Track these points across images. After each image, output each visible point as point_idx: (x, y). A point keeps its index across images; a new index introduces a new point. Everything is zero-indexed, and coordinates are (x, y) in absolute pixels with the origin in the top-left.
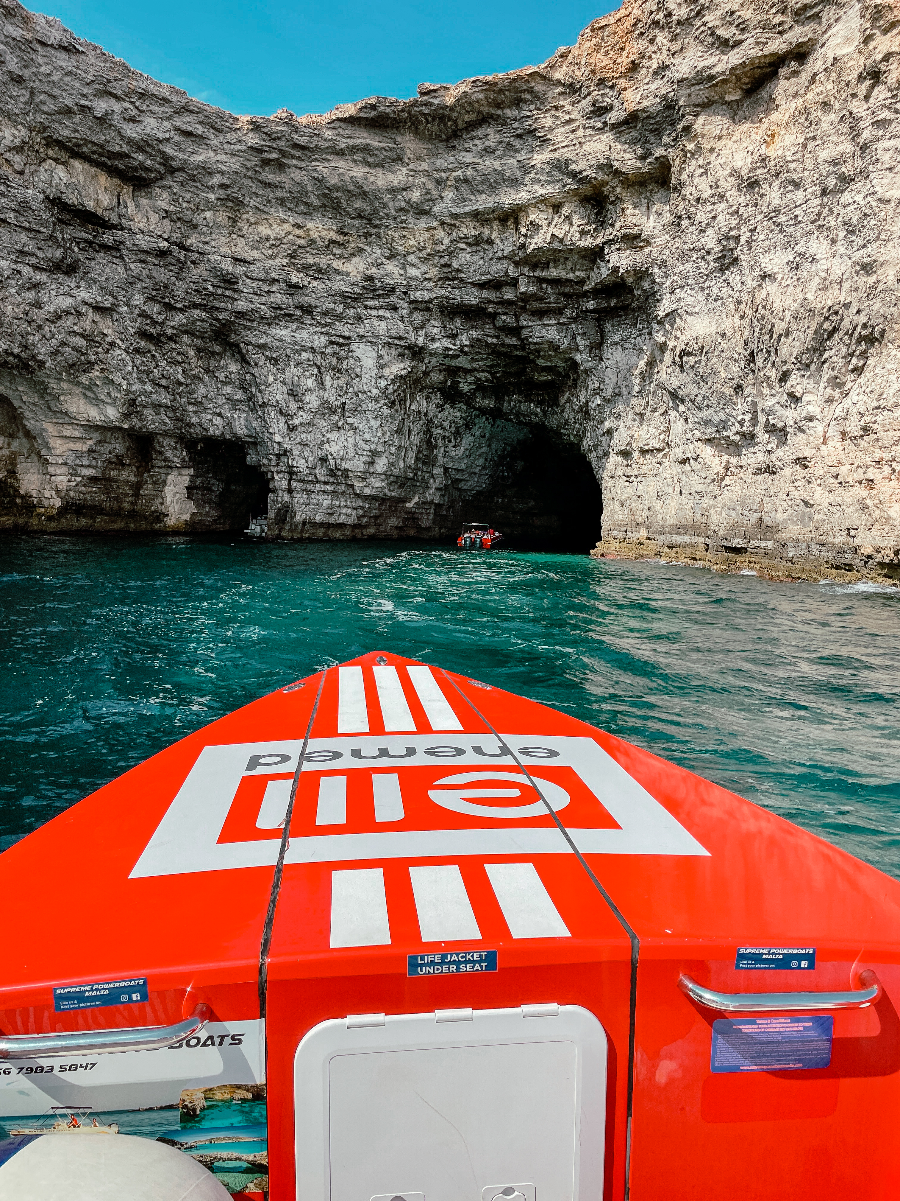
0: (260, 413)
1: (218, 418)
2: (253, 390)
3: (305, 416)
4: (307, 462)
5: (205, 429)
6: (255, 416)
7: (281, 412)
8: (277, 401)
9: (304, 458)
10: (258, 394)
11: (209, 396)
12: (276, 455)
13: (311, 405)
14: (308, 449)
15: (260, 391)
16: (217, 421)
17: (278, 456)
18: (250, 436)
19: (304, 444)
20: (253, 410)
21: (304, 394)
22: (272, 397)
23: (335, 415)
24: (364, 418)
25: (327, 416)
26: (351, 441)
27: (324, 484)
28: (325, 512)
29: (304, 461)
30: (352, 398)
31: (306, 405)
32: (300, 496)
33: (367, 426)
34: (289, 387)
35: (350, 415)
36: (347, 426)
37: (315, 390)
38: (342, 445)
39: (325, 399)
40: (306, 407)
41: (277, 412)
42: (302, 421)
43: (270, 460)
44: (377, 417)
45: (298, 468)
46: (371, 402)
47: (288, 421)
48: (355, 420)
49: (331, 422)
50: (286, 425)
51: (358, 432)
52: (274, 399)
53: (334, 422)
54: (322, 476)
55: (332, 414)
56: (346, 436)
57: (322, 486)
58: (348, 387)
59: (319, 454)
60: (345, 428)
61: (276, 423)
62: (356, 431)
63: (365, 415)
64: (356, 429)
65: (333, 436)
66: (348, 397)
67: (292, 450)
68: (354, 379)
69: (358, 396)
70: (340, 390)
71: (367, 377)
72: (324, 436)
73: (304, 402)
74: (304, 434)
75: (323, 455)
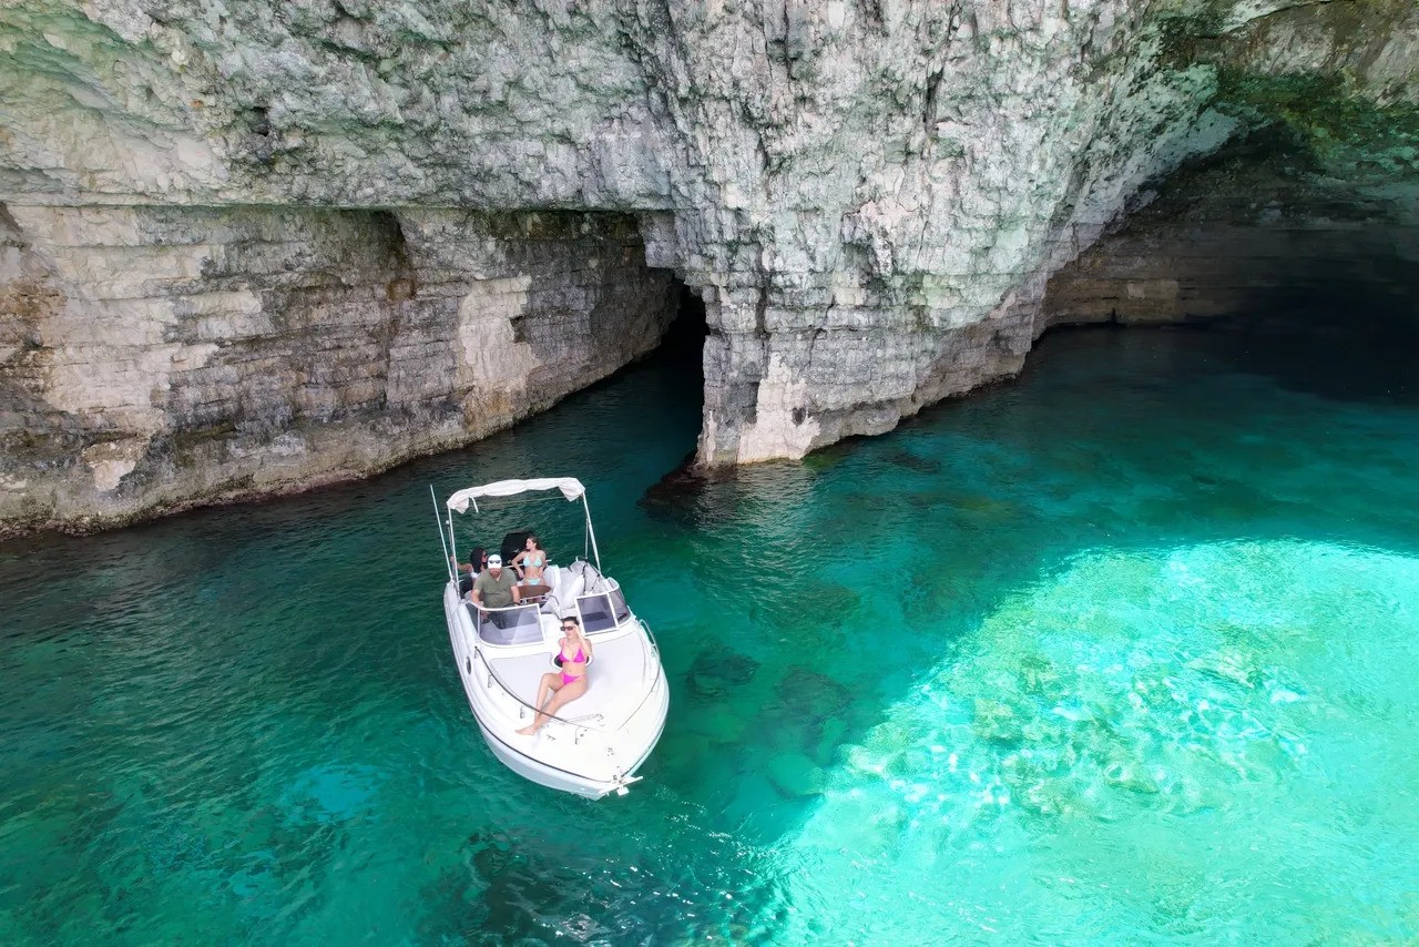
0: (681, 124)
1: (563, 149)
2: (661, 48)
3: (819, 125)
4: (813, 259)
5: (528, 184)
6: (665, 133)
7: (748, 118)
8: (736, 84)
9: (806, 248)
10: (677, 64)
11: (527, 83)
12: (729, 245)
13: (838, 89)
14: (818, 221)
15: (683, 52)
16: (560, 156)
17: (733, 247)
18: (653, 195)
19: (808, 211)
20: (665, 116)
21: (817, 54)
22: (719, 70)
23: (905, 115)
24: (990, 120)
25: (880, 120)
26: (943, 190)
27: (850, 311)
28: (850, 380)
29: (803, 255)
30: (962, 58)
31: (822, 90)
32: (788, 345)
33: (997, 145)
34: (773, 31)
35: (948, 113)
36: (934, 148)
37: (852, 37)
38: (914, 205)
39: (882, 65)
40: (823, 93)
41: (733, 119)
42: (806, 140)
43: (713, 258)
44: (1037, 115)
45: (787, 277)
46: (1030, 66)
47: (765, 144)
48: (963, 129)
49: (890, 139)
50: (760, 157)
51: (968, 163)
52: (726, 77)
53: (900, 138)
54: (848, 290)
55: (896, 112)
56: (927, 177)
57: (845, 314)
58: (956, 22)
59: (846, 232)
60: (925, 154)
61: (730, 154)
62: (960, 161)
63: (995, 110)
64: (961, 154)
65: (889, 180)
66: (951, 55)
67: (772, 228)
69: (987, 49)
70: (931, 32)
72: (863, 180)
73: (818, 79)
74: (809, 178)
75: (860, 234)
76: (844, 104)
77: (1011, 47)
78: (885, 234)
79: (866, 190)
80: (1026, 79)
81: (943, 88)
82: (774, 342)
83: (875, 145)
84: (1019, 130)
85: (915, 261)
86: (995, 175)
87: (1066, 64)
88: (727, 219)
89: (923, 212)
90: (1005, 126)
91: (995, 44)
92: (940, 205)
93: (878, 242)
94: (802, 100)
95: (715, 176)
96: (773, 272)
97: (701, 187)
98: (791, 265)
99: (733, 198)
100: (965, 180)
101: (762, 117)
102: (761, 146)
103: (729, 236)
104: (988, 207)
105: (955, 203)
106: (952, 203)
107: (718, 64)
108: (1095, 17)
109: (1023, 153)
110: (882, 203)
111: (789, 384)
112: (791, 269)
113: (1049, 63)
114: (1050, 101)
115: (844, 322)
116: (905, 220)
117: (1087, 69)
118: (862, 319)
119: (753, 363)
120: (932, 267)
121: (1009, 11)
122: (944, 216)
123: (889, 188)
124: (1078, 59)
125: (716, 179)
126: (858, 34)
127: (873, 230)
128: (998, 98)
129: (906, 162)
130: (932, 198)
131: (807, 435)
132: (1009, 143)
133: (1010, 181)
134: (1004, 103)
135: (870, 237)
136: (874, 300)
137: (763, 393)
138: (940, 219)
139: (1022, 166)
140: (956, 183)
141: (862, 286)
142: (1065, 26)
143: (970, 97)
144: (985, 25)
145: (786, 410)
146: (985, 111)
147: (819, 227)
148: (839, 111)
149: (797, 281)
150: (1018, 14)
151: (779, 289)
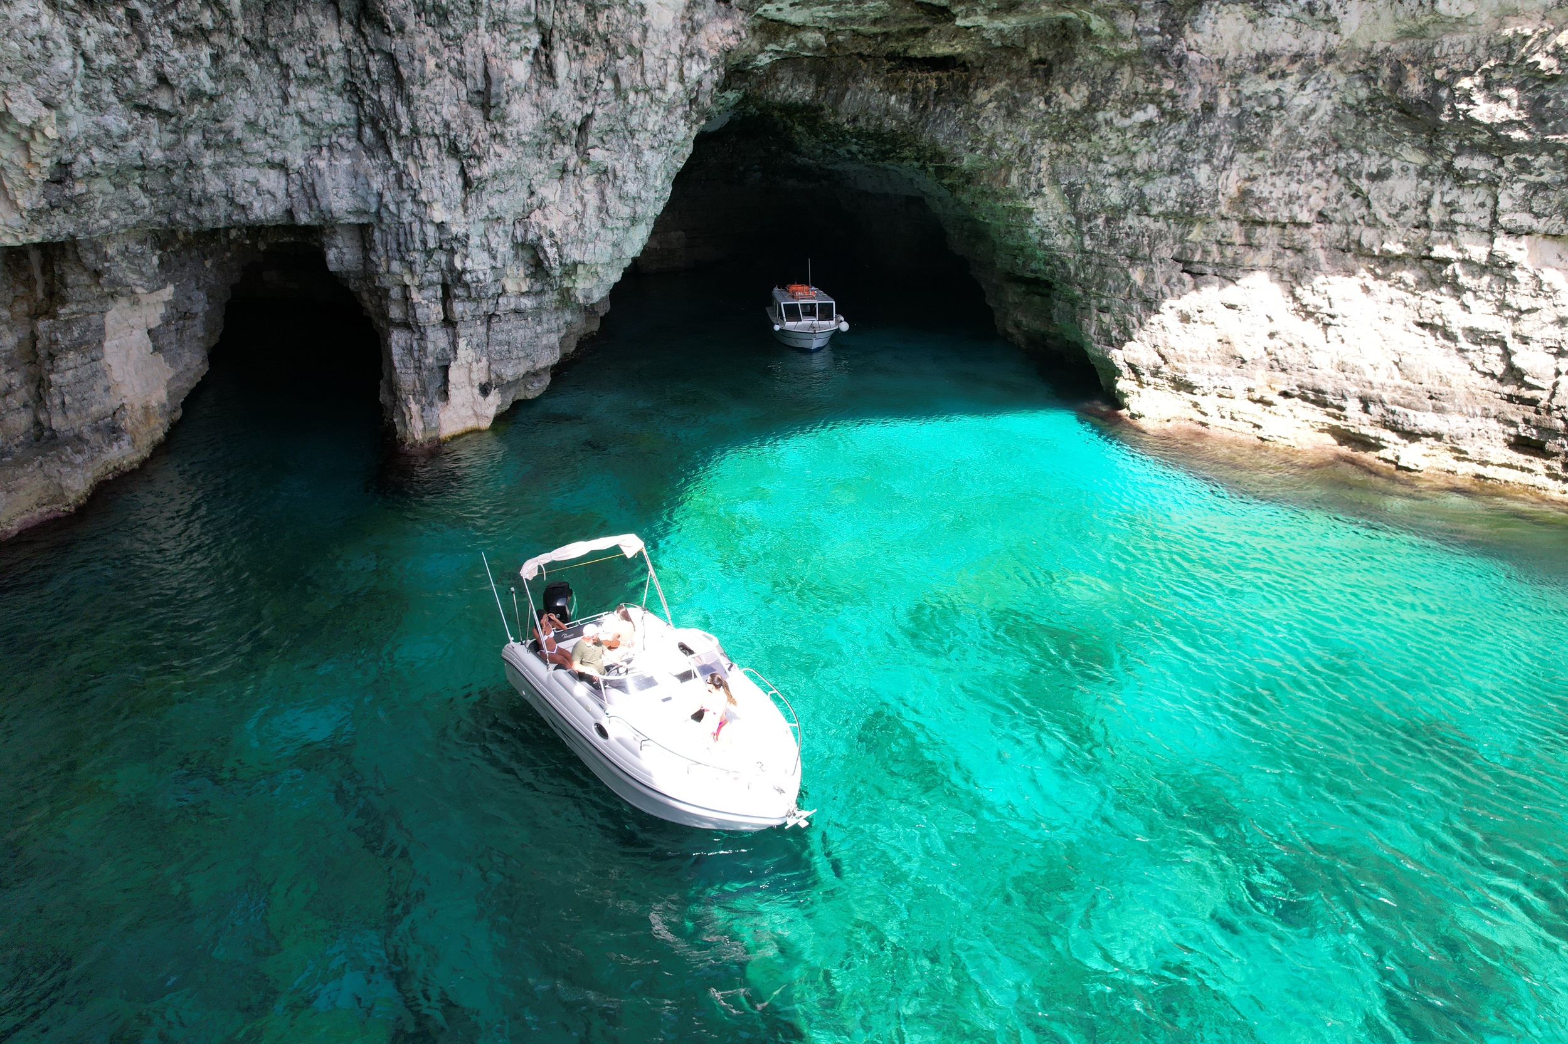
0: (396, 155)
1: (273, 174)
2: (386, 96)
3: (506, 154)
4: (494, 258)
5: (243, 207)
6: (379, 162)
7: (454, 150)
8: (447, 125)
9: (489, 250)
10: (401, 109)
11: (262, 122)
12: (428, 251)
13: (521, 128)
14: (499, 227)
15: (407, 100)
16: (272, 180)
17: (432, 252)
18: (358, 212)
19: (493, 220)
20: (378, 148)
21: (508, 102)
22: (432, 113)
23: (564, 144)
24: (626, 147)
25: (547, 148)
26: (592, 199)
27: (516, 297)
28: (522, 354)
29: (486, 254)
30: (607, 103)
31: (510, 129)
32: (471, 331)
33: (632, 166)
34: (476, 84)
35: (596, 142)
36: (585, 168)
37: (530, 87)
38: (571, 211)
39: (553, 109)
40: (510, 132)
41: (440, 150)
42: (498, 167)
43: (412, 263)
44: (662, 145)
45: (474, 275)
46: (657, 112)
47: (467, 171)
48: (607, 154)
49: (553, 162)
50: (460, 181)
51: (611, 178)
52: (438, 119)
53: (561, 161)
54: (516, 280)
55: (559, 142)
56: (579, 189)
57: (512, 300)
58: (602, 78)
59: (518, 234)
60: (578, 172)
61: (437, 178)
62: (604, 178)
63: (629, 141)
64: (605, 172)
65: (550, 192)
66: (599, 101)
67: (467, 236)
68: (622, 58)
69: (626, 98)
70: (586, 85)
71: (657, 53)
72: (532, 193)
73: (508, 120)
74: (496, 195)
75: (530, 236)
76: (526, 139)
77: (643, 99)
78: (552, 235)
79: (535, 200)
80: (654, 120)
81: (593, 124)
82: (461, 329)
83: (542, 166)
84: (648, 156)
85: (574, 254)
86: (631, 188)
87: (680, 111)
88: (430, 230)
89: (579, 216)
90: (638, 152)
91: (632, 96)
92: (591, 211)
93: (546, 242)
94: (494, 136)
95: (423, 197)
96: (464, 271)
97: (409, 206)
98: (477, 264)
99: (438, 214)
100: (609, 191)
101: (467, 150)
102: (463, 173)
103: (430, 245)
104: (626, 211)
105: (603, 208)
106: (600, 209)
107: (431, 109)
108: (699, 83)
109: (652, 173)
110: (547, 211)
111: (474, 364)
112: (476, 267)
113: (669, 110)
114: (670, 136)
115: (512, 306)
116: (566, 225)
117: (694, 116)
118: (527, 303)
119: (444, 350)
120: (586, 259)
121: (642, 74)
122: (594, 220)
123: (552, 199)
124: (688, 108)
125: (425, 199)
126: (534, 85)
127: (542, 233)
128: (632, 133)
129: (561, 178)
130: (584, 205)
131: (492, 405)
132: (642, 165)
133: (643, 192)
134: (637, 136)
135: (540, 238)
136: (537, 287)
137: (454, 374)
138: (592, 221)
140: (602, 194)
141: (527, 276)
142: (681, 88)
143: (612, 130)
144: (625, 82)
145: (473, 386)
146: (622, 142)
147: (500, 233)
148: (523, 144)
149: (482, 277)
150: (649, 77)
151: (466, 286)
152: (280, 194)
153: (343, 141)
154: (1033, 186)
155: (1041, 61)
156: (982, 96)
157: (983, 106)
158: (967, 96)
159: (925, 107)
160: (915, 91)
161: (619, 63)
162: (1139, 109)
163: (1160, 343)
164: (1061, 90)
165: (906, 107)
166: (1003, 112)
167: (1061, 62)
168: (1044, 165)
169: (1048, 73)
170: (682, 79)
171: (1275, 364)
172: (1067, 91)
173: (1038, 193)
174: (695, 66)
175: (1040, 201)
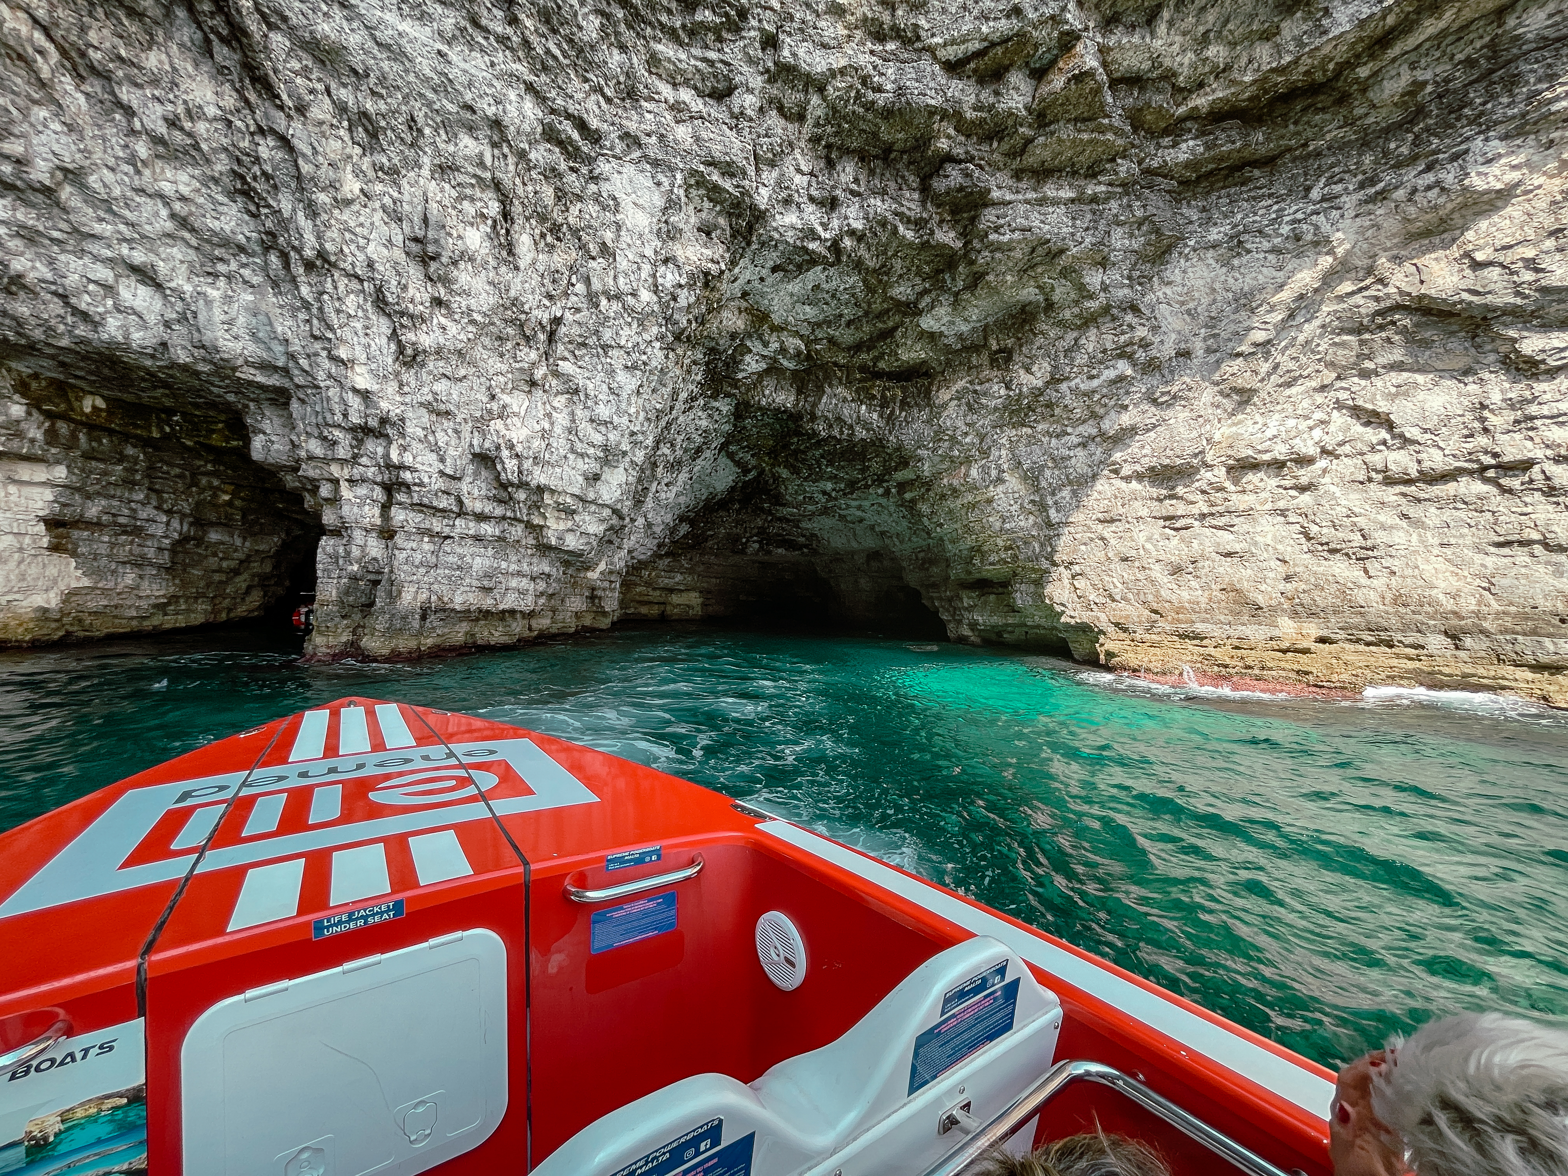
0: (305, 290)
1: (144, 289)
2: (285, 203)
3: (453, 329)
4: (442, 460)
6: (288, 299)
7: (380, 302)
8: (371, 265)
9: (435, 449)
10: (304, 222)
11: (94, 183)
12: (353, 429)
14: (447, 424)
15: (312, 211)
16: (139, 297)
17: (361, 433)
19: (439, 411)
20: (285, 281)
22: (353, 247)
24: (600, 367)
25: (509, 345)
26: (562, 419)
27: (477, 522)
28: (476, 584)
29: (434, 456)
31: (458, 298)
32: (414, 545)
33: (605, 387)
34: (412, 227)
35: (566, 354)
36: (555, 383)
37: (487, 263)
39: (513, 293)
40: (459, 303)
41: (365, 300)
42: (441, 340)
43: (335, 443)
44: (635, 367)
45: (416, 475)
46: (630, 324)
47: (399, 332)
48: (578, 370)
49: (518, 365)
50: (393, 347)
51: (583, 399)
52: (361, 257)
53: (526, 366)
55: (523, 342)
56: (548, 406)
57: (472, 524)
58: (574, 279)
59: (475, 442)
60: (547, 387)
61: (360, 333)
64: (577, 391)
65: (517, 402)
66: (569, 305)
67: (403, 420)
68: (594, 258)
69: (597, 306)
70: (554, 281)
71: (631, 257)
72: (493, 397)
73: (455, 287)
74: (444, 381)
75: (487, 445)
76: (478, 318)
77: (616, 306)
78: (511, 447)
79: (495, 406)
80: (628, 335)
81: (563, 330)
82: (399, 539)
83: (504, 368)
84: (622, 377)
85: (539, 477)
86: (604, 411)
88: (355, 402)
89: (545, 435)
90: (611, 373)
91: (604, 302)
92: (558, 430)
93: (505, 453)
94: (438, 302)
95: (343, 353)
96: (402, 467)
97: (326, 364)
98: (420, 463)
99: (362, 379)
100: (579, 413)
101: (398, 304)
102: (394, 335)
103: (355, 419)
104: (598, 438)
105: (572, 430)
106: (569, 430)
107: (352, 241)
108: (674, 297)
109: (624, 395)
110: (509, 421)
112: (420, 467)
113: (643, 325)
114: (644, 357)
115: (471, 532)
116: (529, 438)
117: (670, 338)
118: (488, 529)
119: (375, 559)
120: (553, 483)
121: (615, 277)
122: (562, 441)
123: (516, 409)
124: (664, 328)
125: (344, 356)
126: (493, 262)
127: (501, 441)
128: (605, 347)
130: (552, 424)
132: (614, 386)
133: (615, 418)
134: (610, 353)
135: (498, 448)
136: (500, 512)
138: (560, 444)
139: (624, 405)
140: (572, 414)
141: (488, 499)
142: (655, 299)
143: (584, 345)
144: (596, 285)
146: (595, 359)
147: (450, 431)
148: (473, 322)
149: (426, 480)
150: (621, 281)
151: (407, 487)
152: (152, 319)
153: (246, 272)
154: (994, 473)
155: (1000, 351)
156: (944, 395)
157: (944, 406)
158: (929, 399)
159: (892, 412)
160: (883, 396)
161: (592, 264)
162: (1107, 368)
163: (1150, 598)
164: (1022, 372)
165: (875, 416)
166: (964, 408)
167: (1021, 346)
168: (1004, 452)
169: (1009, 359)
170: (656, 289)
171: (1300, 609)
172: (1028, 370)
173: (1000, 480)
174: (669, 276)
175: (1000, 488)
